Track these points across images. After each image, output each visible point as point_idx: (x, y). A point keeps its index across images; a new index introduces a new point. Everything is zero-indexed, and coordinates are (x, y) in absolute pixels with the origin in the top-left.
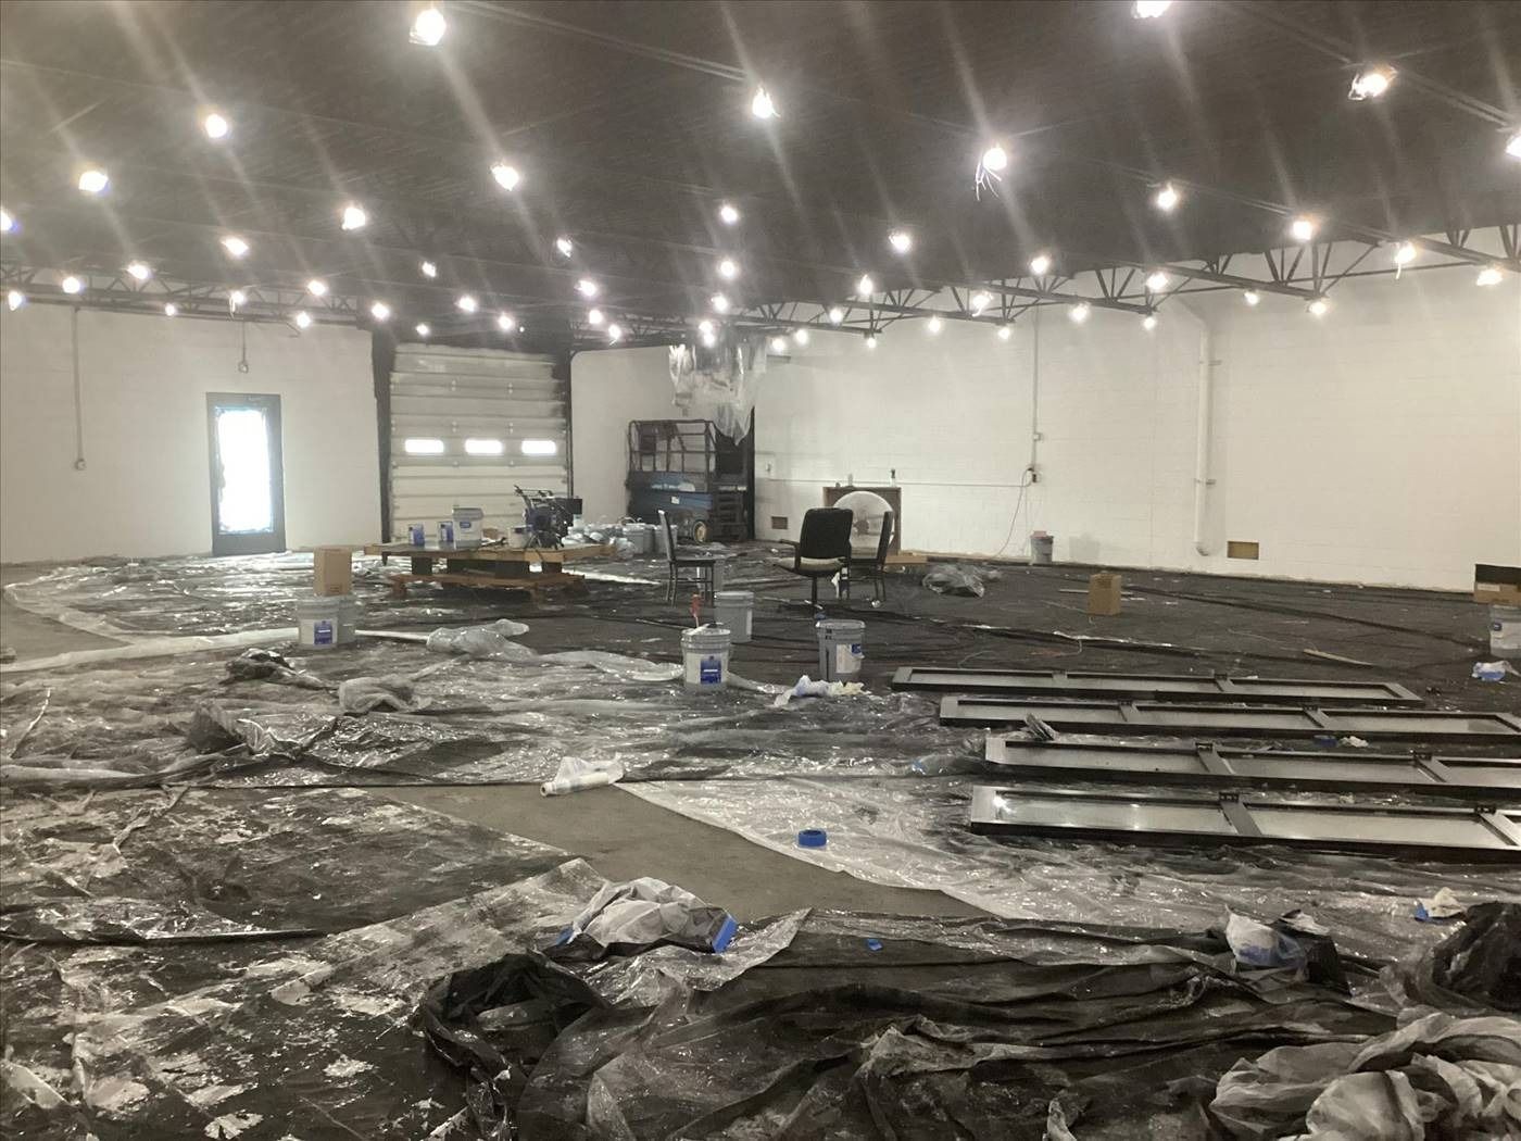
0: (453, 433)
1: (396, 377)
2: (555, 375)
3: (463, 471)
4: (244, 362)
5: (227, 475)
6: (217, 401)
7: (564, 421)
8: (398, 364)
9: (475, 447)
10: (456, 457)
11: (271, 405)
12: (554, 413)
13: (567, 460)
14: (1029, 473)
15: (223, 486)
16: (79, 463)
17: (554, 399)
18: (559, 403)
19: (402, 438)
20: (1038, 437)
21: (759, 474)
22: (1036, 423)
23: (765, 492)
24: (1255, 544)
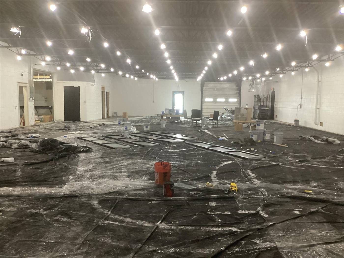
0: (215, 97)
1: (204, 88)
3: (216, 104)
4: (179, 86)
5: (176, 104)
6: (174, 93)
7: (239, 95)
8: (205, 86)
9: (219, 100)
10: (215, 102)
11: (183, 93)
12: (236, 94)
13: (239, 102)
14: (300, 106)
15: (175, 106)
16: (153, 102)
17: (237, 91)
18: (238, 92)
19: (205, 98)
20: (302, 98)
21: (275, 106)
22: (302, 95)
23: (275, 110)
24: (323, 123)
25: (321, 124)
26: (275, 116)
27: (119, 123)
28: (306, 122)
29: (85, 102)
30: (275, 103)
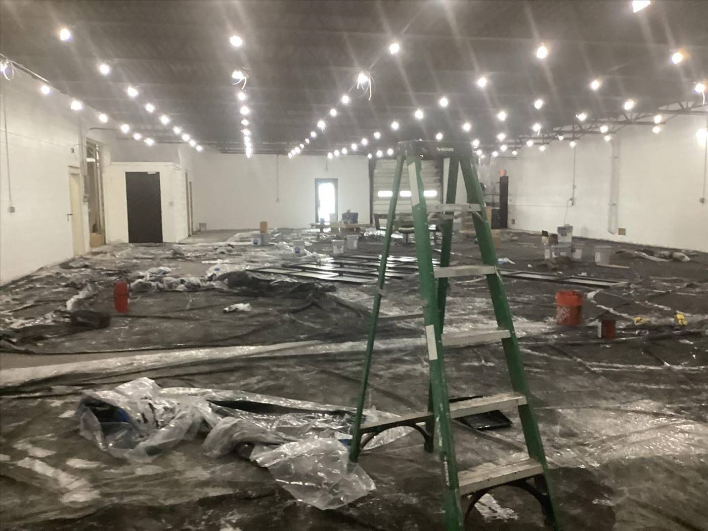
1: (376, 171)
2: (436, 167)
3: (401, 202)
4: (327, 168)
6: (318, 181)
7: (439, 184)
8: (377, 167)
9: (403, 194)
10: (398, 197)
11: (335, 181)
12: (435, 182)
13: (441, 198)
14: (571, 202)
16: (278, 200)
17: (436, 176)
18: (438, 178)
19: (377, 191)
20: (574, 187)
21: (509, 203)
22: (574, 182)
23: (510, 210)
24: (625, 230)
25: (622, 232)
26: (509, 222)
27: (256, 243)
28: (585, 230)
29: (171, 204)
30: (509, 198)
